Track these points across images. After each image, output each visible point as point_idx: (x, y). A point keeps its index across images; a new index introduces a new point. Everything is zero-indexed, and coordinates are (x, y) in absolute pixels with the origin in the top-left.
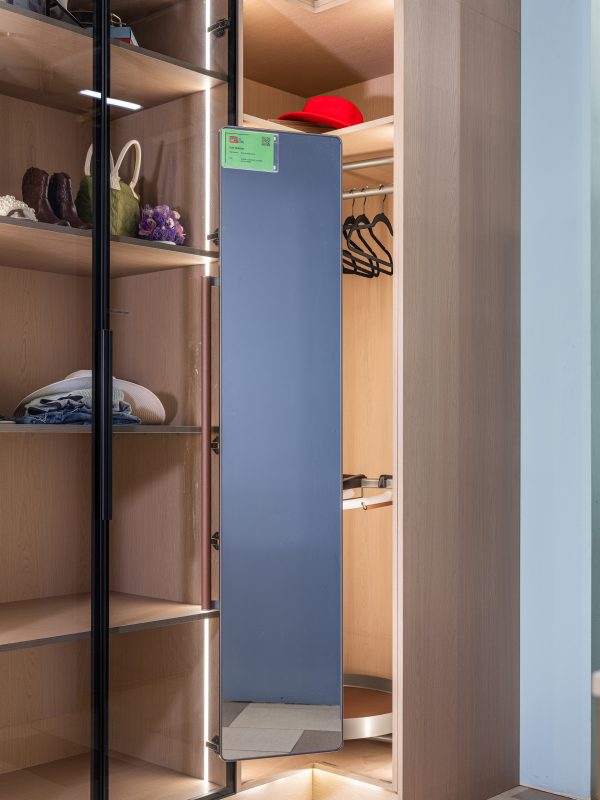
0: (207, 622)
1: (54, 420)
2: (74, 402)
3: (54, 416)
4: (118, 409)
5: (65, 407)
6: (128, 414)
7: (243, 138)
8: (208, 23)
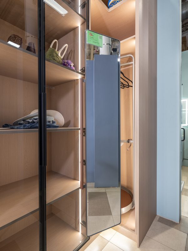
0: (80, 190)
1: (26, 127)
2: (35, 121)
3: (26, 126)
4: (52, 123)
5: (31, 122)
6: (55, 124)
7: (94, 35)
8: (79, 5)
